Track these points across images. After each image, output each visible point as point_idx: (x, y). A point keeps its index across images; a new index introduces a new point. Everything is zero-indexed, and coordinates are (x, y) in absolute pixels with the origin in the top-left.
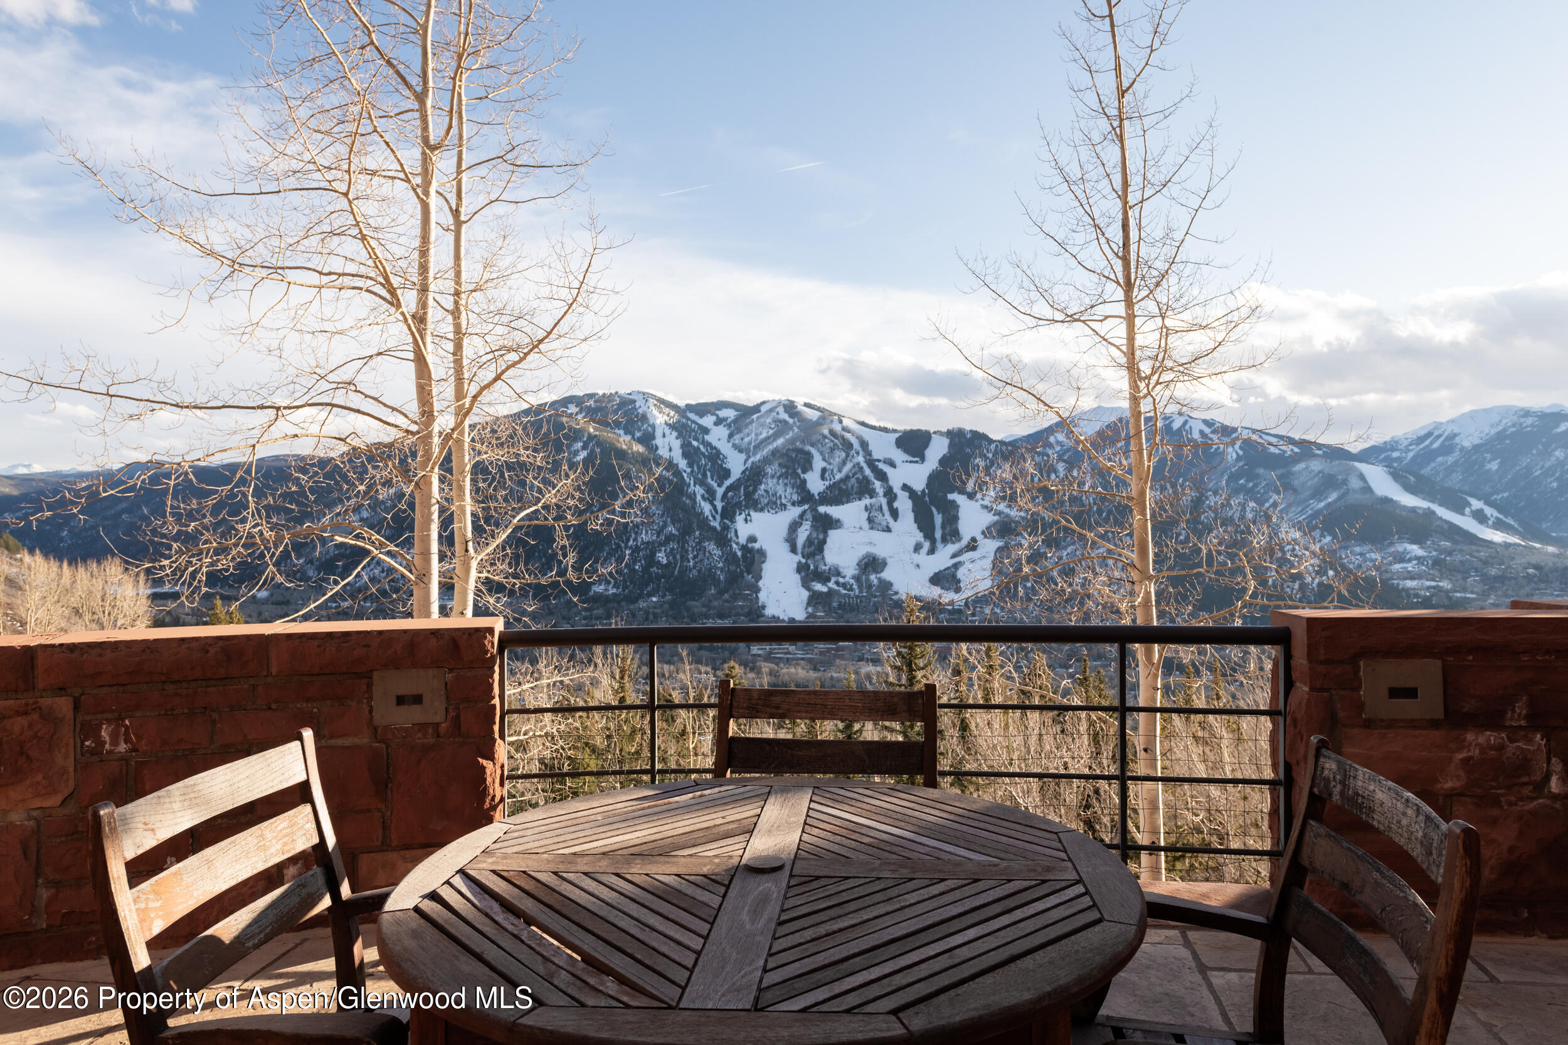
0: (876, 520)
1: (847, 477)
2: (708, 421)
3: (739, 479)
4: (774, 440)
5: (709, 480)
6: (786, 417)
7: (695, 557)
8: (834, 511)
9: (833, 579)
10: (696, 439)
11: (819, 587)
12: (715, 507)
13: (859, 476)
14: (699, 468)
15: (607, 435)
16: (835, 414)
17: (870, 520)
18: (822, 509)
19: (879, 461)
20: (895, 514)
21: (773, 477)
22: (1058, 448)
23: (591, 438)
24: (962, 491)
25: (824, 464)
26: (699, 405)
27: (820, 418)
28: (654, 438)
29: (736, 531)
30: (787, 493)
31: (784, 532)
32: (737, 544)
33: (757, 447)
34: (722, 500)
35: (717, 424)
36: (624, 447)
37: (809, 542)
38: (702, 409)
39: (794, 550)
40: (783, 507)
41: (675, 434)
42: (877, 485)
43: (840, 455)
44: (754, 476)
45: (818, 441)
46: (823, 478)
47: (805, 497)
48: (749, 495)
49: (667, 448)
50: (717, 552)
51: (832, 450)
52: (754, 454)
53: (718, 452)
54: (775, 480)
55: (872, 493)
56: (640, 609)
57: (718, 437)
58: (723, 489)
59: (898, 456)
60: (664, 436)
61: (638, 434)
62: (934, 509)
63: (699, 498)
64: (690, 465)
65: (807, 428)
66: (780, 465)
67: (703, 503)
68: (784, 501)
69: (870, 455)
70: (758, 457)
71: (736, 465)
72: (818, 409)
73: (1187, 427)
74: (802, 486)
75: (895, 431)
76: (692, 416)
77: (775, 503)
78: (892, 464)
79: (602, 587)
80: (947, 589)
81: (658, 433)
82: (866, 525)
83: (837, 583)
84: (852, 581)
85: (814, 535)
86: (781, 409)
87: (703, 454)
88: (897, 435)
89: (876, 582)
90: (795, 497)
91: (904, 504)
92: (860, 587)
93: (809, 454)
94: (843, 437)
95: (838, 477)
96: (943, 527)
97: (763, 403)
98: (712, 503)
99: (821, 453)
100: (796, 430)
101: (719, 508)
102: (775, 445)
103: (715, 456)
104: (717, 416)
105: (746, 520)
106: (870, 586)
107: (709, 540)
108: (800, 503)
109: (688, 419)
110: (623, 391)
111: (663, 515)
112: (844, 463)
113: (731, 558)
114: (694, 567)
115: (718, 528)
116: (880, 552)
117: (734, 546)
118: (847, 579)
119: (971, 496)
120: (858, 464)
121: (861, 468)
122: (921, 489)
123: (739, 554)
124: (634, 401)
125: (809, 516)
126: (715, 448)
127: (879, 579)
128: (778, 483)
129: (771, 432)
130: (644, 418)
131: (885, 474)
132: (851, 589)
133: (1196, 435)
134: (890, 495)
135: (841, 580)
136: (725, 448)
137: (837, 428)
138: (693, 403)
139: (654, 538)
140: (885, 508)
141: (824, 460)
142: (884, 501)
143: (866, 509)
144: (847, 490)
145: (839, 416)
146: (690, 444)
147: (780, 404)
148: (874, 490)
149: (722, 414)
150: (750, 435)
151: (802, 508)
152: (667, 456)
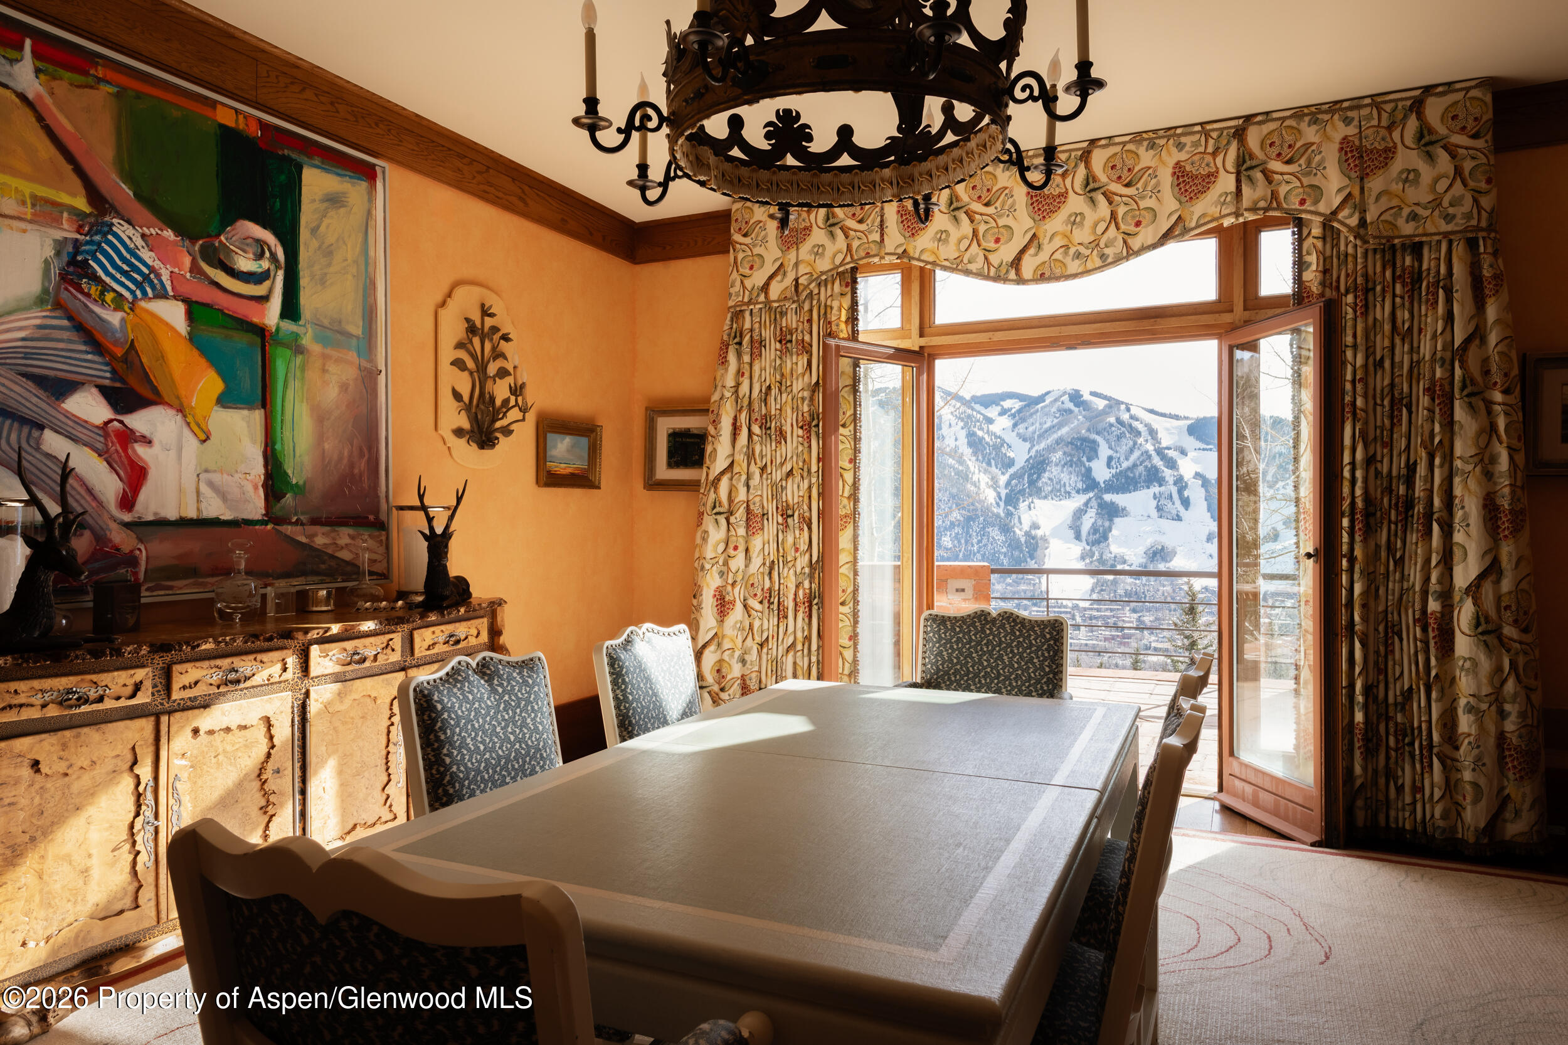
0: (1165, 508)
1: (1135, 466)
2: (993, 412)
3: (1023, 468)
4: (1059, 429)
5: (994, 468)
6: (1071, 406)
7: (979, 542)
8: (1119, 499)
10: (981, 429)
12: (998, 494)
13: (1147, 463)
14: (984, 458)
16: (1123, 403)
17: (1159, 509)
18: (1108, 497)
19: (1169, 448)
20: (1186, 503)
21: (1057, 465)
25: (1110, 452)
26: (983, 396)
27: (1107, 406)
29: (1019, 518)
30: (1070, 479)
31: (1068, 519)
32: (1021, 530)
33: (1042, 436)
34: (1006, 487)
35: (1001, 414)
37: (1094, 530)
38: (988, 401)
39: (1078, 537)
40: (1068, 494)
41: (961, 424)
42: (1167, 473)
43: (1126, 443)
44: (1038, 466)
45: (1105, 429)
46: (1109, 466)
47: (1090, 484)
48: (1032, 483)
50: (1000, 538)
51: (1119, 438)
52: (1038, 443)
53: (1003, 441)
54: (1059, 468)
55: (1161, 482)
57: (1003, 427)
58: (1007, 476)
59: (1190, 442)
63: (983, 486)
64: (975, 453)
65: (1095, 418)
66: (1065, 453)
67: (986, 491)
68: (1068, 489)
69: (1159, 442)
70: (1042, 445)
71: (1020, 454)
72: (1105, 397)
74: (1088, 475)
75: (1186, 418)
76: (977, 407)
77: (1060, 490)
78: (1183, 452)
81: (944, 424)
82: (1154, 513)
85: (1100, 522)
86: (1066, 398)
87: (987, 443)
88: (1189, 422)
90: (1080, 485)
91: (1196, 492)
93: (1094, 442)
94: (1130, 426)
95: (1125, 465)
97: (1048, 393)
98: (995, 490)
99: (1108, 441)
100: (1082, 418)
101: (1003, 495)
102: (1059, 433)
103: (1000, 445)
104: (1002, 406)
105: (1029, 507)
107: (993, 525)
108: (1086, 491)
109: (973, 409)
112: (1131, 451)
113: (1014, 544)
114: (978, 552)
115: (1002, 515)
116: (1168, 542)
117: (1018, 532)
120: (1147, 452)
121: (1150, 457)
122: (1213, 477)
123: (1023, 540)
125: (1094, 503)
126: (1000, 438)
128: (1062, 472)
129: (1056, 421)
131: (1176, 461)
134: (1181, 483)
136: (1011, 438)
137: (1125, 417)
138: (979, 394)
140: (1175, 496)
141: (1110, 448)
142: (1174, 490)
143: (1155, 497)
144: (1134, 477)
145: (1127, 404)
146: (974, 434)
147: (1065, 393)
148: (1163, 479)
149: (1007, 404)
150: (1035, 424)
151: (1087, 496)
152: (953, 445)
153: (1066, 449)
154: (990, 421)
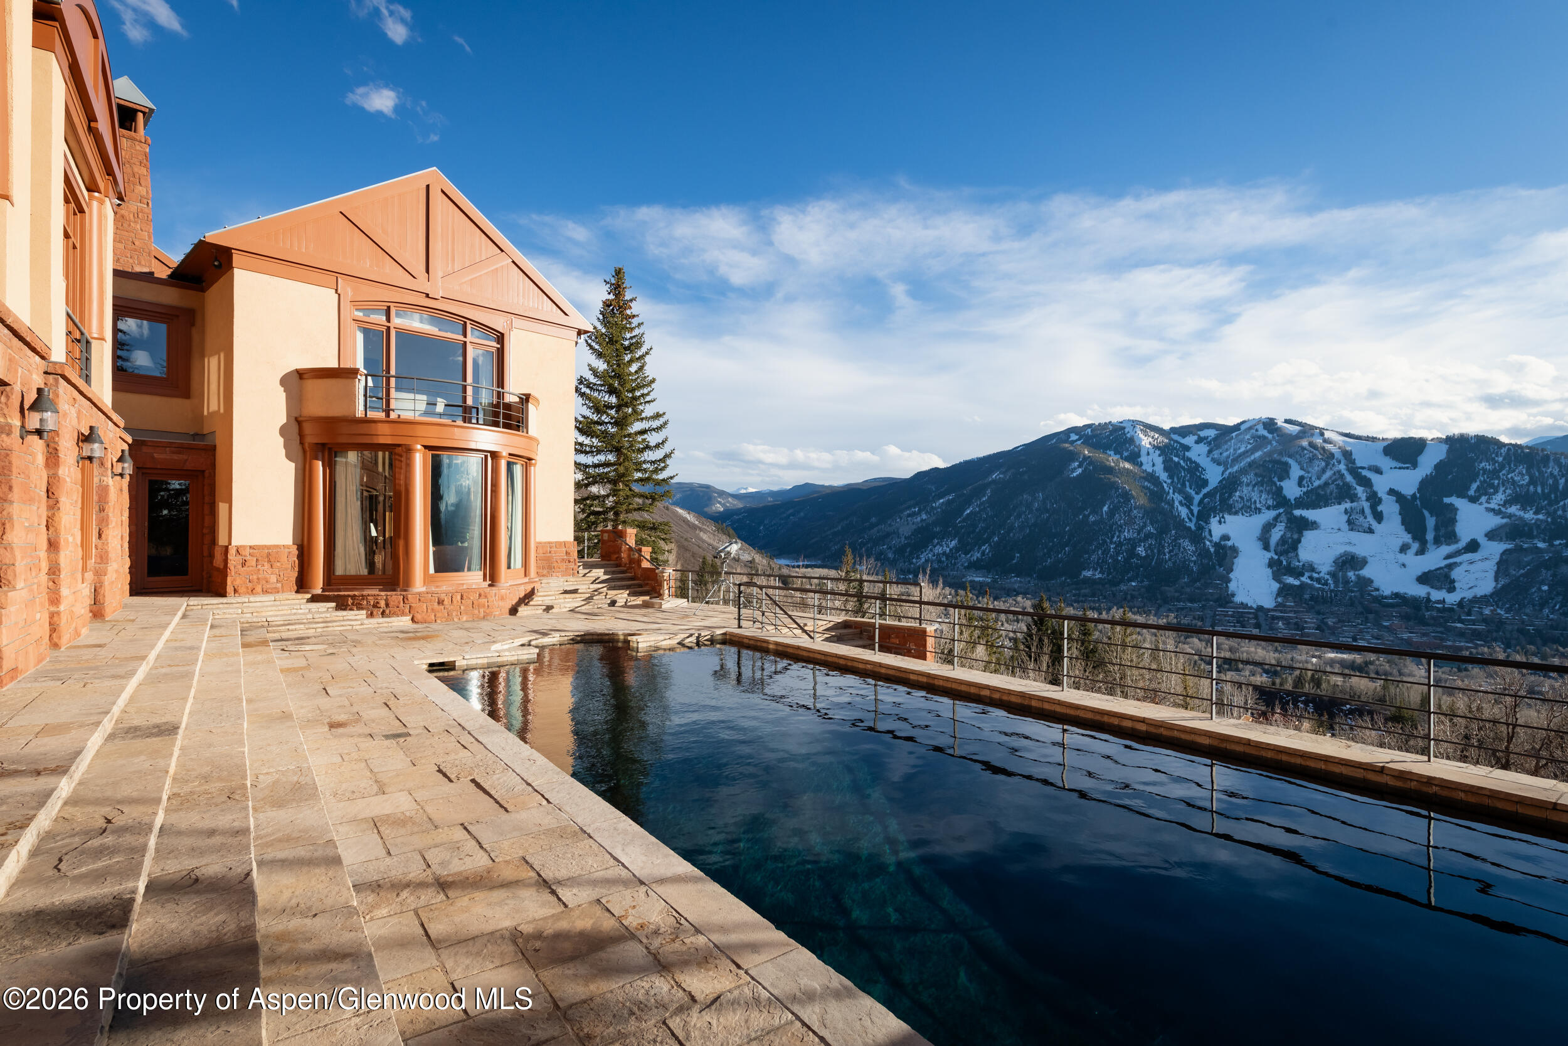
0: (1357, 522)
1: (1326, 484)
2: (1189, 440)
3: (1216, 487)
4: (1252, 454)
5: (1188, 489)
6: (1265, 433)
7: (1170, 552)
8: (1310, 514)
9: (1307, 574)
10: (1177, 456)
11: (1290, 580)
12: (1191, 511)
13: (1339, 482)
14: (1178, 479)
15: (1099, 456)
16: (1316, 428)
17: (1350, 522)
18: (1297, 512)
19: (1363, 468)
20: (1379, 517)
21: (1248, 485)
23: (1085, 458)
24: (1462, 495)
25: (1302, 473)
26: (1181, 428)
27: (1300, 432)
28: (1139, 456)
29: (1210, 531)
30: (1260, 497)
31: (1257, 532)
32: (1211, 541)
33: (1236, 460)
34: (1199, 505)
35: (1197, 442)
36: (1112, 464)
37: (1283, 540)
38: (1184, 431)
39: (1266, 547)
40: (1258, 511)
41: (1158, 452)
42: (1360, 490)
43: (1319, 465)
44: (1230, 485)
45: (1297, 452)
46: (1300, 484)
47: (1281, 501)
48: (1223, 501)
49: (1151, 464)
50: (1191, 548)
51: (1311, 460)
52: (1232, 466)
53: (1197, 465)
54: (1250, 488)
55: (1353, 498)
56: (1121, 591)
57: (1198, 453)
58: (1201, 495)
59: (1386, 463)
60: (1148, 454)
61: (1126, 454)
62: (1426, 513)
63: (1177, 503)
64: (1171, 477)
65: (1286, 440)
66: (1256, 475)
67: (1180, 508)
68: (1258, 506)
69: (1353, 462)
70: (1236, 468)
71: (1214, 475)
72: (1299, 424)
74: (1278, 493)
75: (1382, 440)
76: (1175, 437)
77: (1250, 507)
78: (1378, 471)
79: (1091, 573)
80: (1439, 588)
81: (1143, 452)
82: (1345, 527)
83: (1311, 578)
84: (1327, 577)
85: (1289, 535)
86: (1260, 427)
87: (1183, 468)
88: (1385, 443)
89: (1353, 578)
90: (1270, 502)
91: (1389, 507)
92: (1336, 582)
93: (1286, 464)
94: (1323, 448)
95: (1317, 483)
96: (1437, 528)
97: (1244, 422)
98: (1188, 507)
99: (1300, 463)
100: (1274, 443)
101: (1195, 512)
102: (1252, 458)
103: (1195, 469)
104: (1199, 436)
105: (1220, 522)
106: (1347, 582)
107: (1185, 538)
108: (1275, 507)
109: (1171, 439)
110: (1114, 421)
111: (1143, 517)
112: (1324, 471)
113: (1203, 553)
114: (1170, 560)
115: (1193, 528)
116: (1360, 551)
117: (1208, 543)
118: (1322, 575)
119: (1474, 500)
120: (1339, 472)
121: (1342, 476)
122: (1411, 493)
123: (1212, 550)
124: (1124, 428)
125: (1283, 518)
126: (1195, 462)
127: (1358, 577)
128: (1253, 491)
129: (1249, 446)
130: (1131, 441)
131: (1369, 480)
132: (1326, 584)
134: (1374, 500)
135: (1315, 575)
136: (1204, 462)
137: (1319, 441)
138: (1178, 426)
139: (1135, 535)
140: (1368, 511)
141: (1302, 469)
142: (1366, 505)
143: (1346, 512)
144: (1325, 495)
145: (1321, 429)
146: (1171, 460)
147: (1260, 422)
148: (1356, 495)
149: (1202, 434)
150: (1229, 450)
151: (1277, 512)
152: (1150, 470)
153: (1257, 471)
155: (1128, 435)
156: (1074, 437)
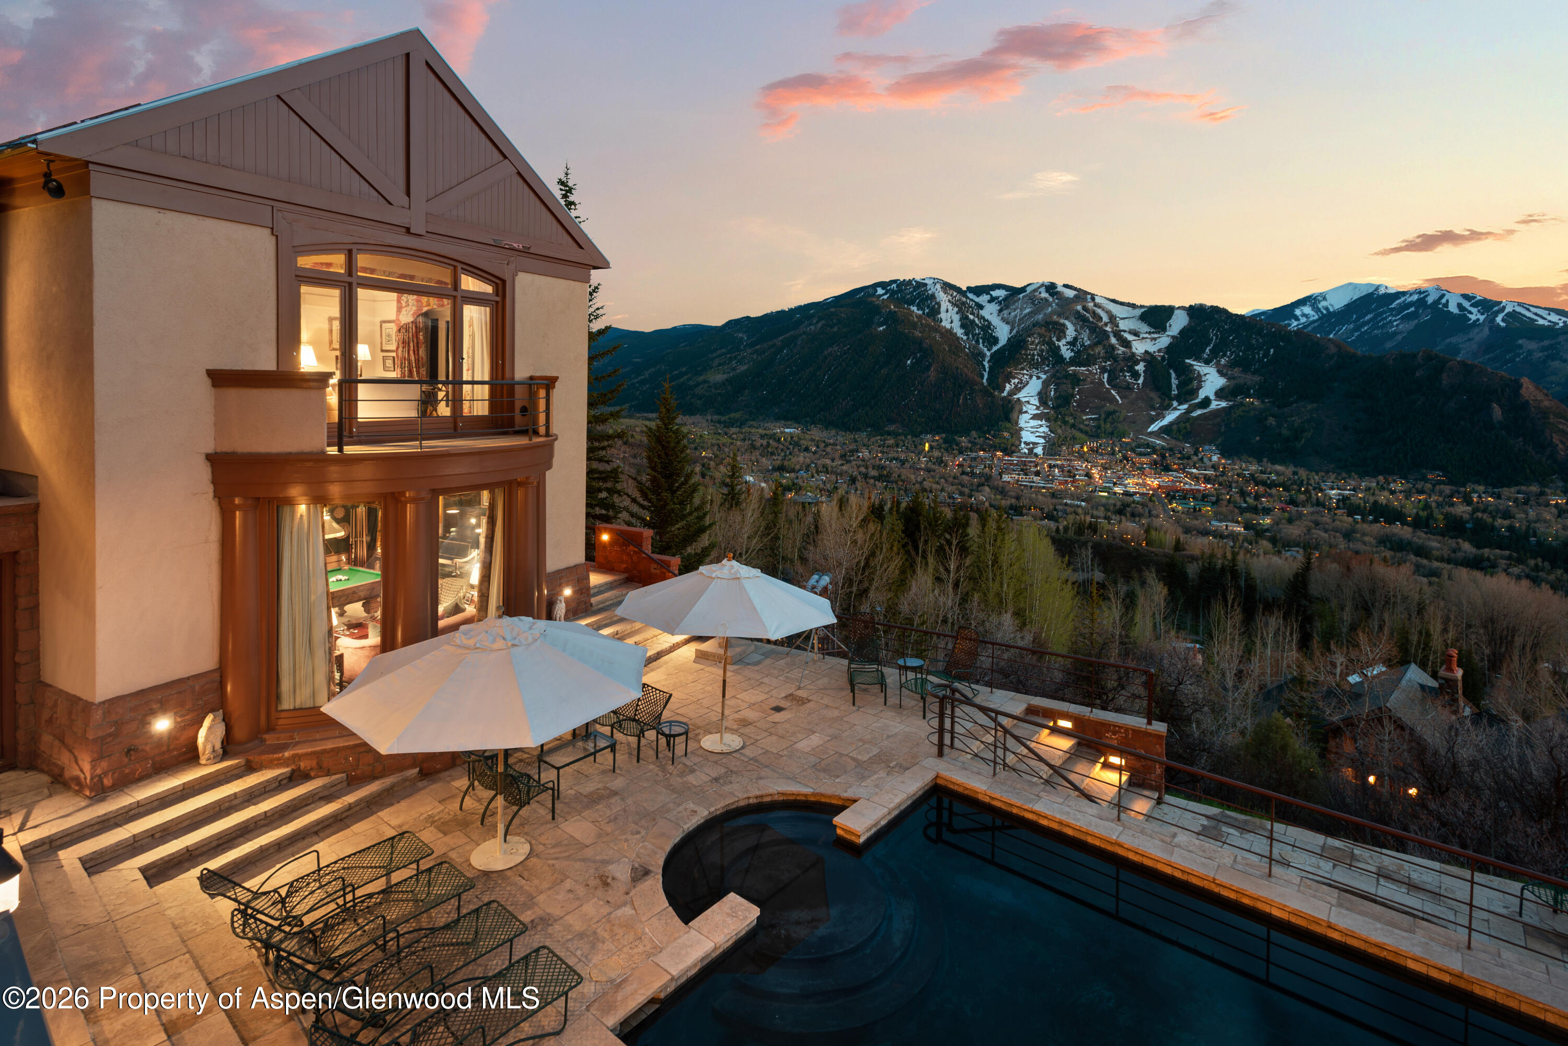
0: (1116, 381)
1: (1095, 345)
2: (983, 299)
3: (1005, 344)
4: (1035, 314)
5: (981, 345)
6: (1046, 296)
8: (1080, 372)
10: (972, 314)
12: (983, 368)
13: (1105, 343)
14: (973, 337)
15: (904, 310)
16: (1089, 293)
17: (1111, 380)
18: (1070, 371)
19: (1125, 331)
20: (1133, 376)
21: (1031, 344)
22: (1303, 320)
23: (892, 313)
24: (1198, 359)
25: (1075, 334)
26: (977, 287)
27: (1075, 296)
28: (939, 313)
30: (1042, 356)
31: (1038, 388)
32: (1000, 396)
33: (1022, 320)
34: (990, 362)
35: (989, 302)
36: (916, 320)
37: (1059, 395)
38: (979, 290)
39: (1044, 403)
41: (956, 309)
42: (1121, 350)
44: (1016, 343)
45: (1073, 315)
46: (1074, 345)
47: (1058, 360)
49: (949, 320)
50: (983, 402)
51: (1084, 322)
52: (1018, 326)
53: (990, 323)
54: (1034, 346)
57: (990, 312)
58: (992, 352)
59: (1144, 328)
60: (947, 311)
61: (927, 310)
62: (1172, 373)
64: (966, 334)
65: (1064, 304)
69: (1117, 326)
70: (1021, 328)
71: (1003, 333)
72: (1076, 289)
73: (1444, 301)
74: (1056, 352)
75: (1142, 307)
76: (970, 295)
77: (1033, 363)
78: (1136, 334)
80: (1178, 439)
81: (943, 310)
82: (1107, 384)
83: (1081, 430)
85: (1064, 390)
86: (1043, 290)
87: (977, 325)
88: (1143, 310)
90: (1049, 361)
91: (1142, 367)
93: (1064, 325)
94: (1094, 312)
95: (1087, 344)
96: (1179, 387)
97: (1029, 285)
98: (981, 364)
100: (1054, 305)
101: (987, 369)
102: (1036, 318)
103: (987, 327)
104: (991, 295)
107: (977, 393)
108: (1053, 365)
109: (967, 297)
110: (918, 278)
113: (994, 408)
115: (985, 384)
117: (997, 398)
119: (1207, 362)
120: (1106, 333)
121: (1108, 338)
122: (1160, 355)
123: (1001, 404)
124: (926, 285)
125: (1059, 375)
126: (987, 321)
128: (1036, 349)
129: (1033, 307)
130: (933, 297)
131: (1129, 342)
133: (1453, 308)
134: (1131, 360)
136: (995, 321)
137: (1091, 305)
138: (973, 285)
140: (1125, 370)
141: (1076, 330)
142: (1125, 365)
144: (1093, 355)
145: (1093, 295)
146: (967, 317)
147: (1043, 285)
148: (1117, 356)
149: (995, 293)
150: (1017, 310)
151: (1054, 370)
152: (948, 326)
153: (1040, 330)
154: (981, 307)
155: (930, 292)
156: (880, 291)
